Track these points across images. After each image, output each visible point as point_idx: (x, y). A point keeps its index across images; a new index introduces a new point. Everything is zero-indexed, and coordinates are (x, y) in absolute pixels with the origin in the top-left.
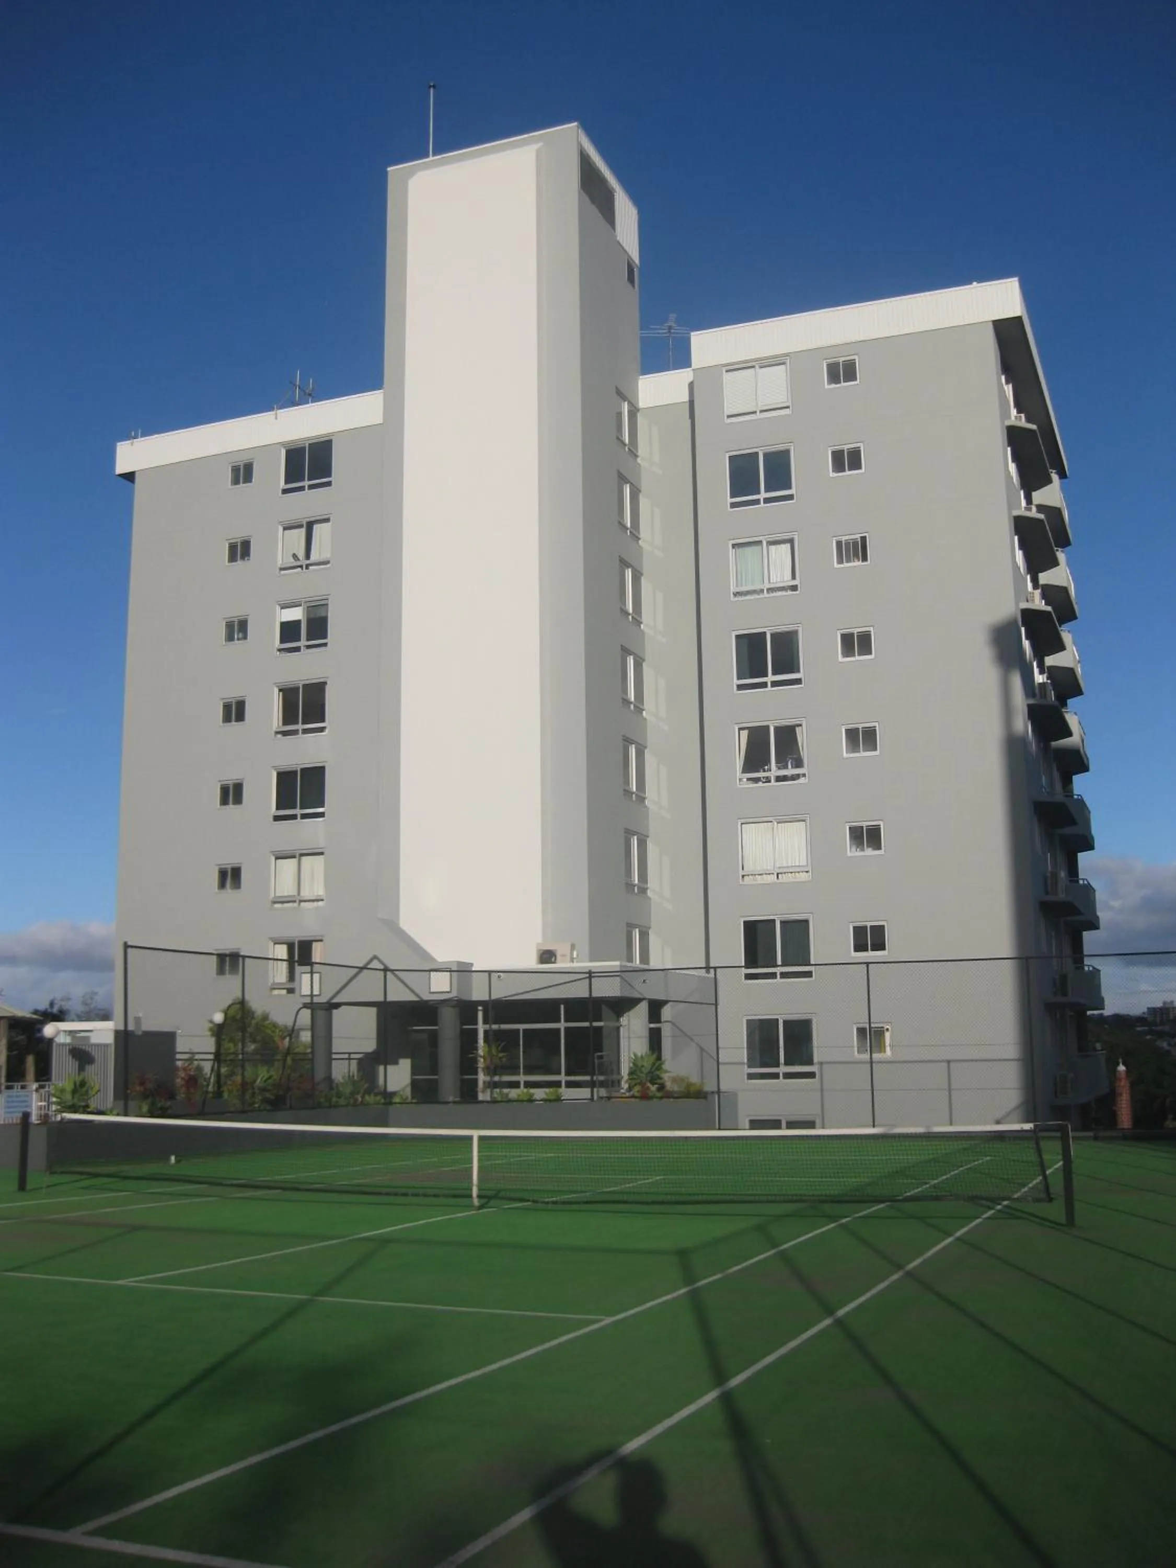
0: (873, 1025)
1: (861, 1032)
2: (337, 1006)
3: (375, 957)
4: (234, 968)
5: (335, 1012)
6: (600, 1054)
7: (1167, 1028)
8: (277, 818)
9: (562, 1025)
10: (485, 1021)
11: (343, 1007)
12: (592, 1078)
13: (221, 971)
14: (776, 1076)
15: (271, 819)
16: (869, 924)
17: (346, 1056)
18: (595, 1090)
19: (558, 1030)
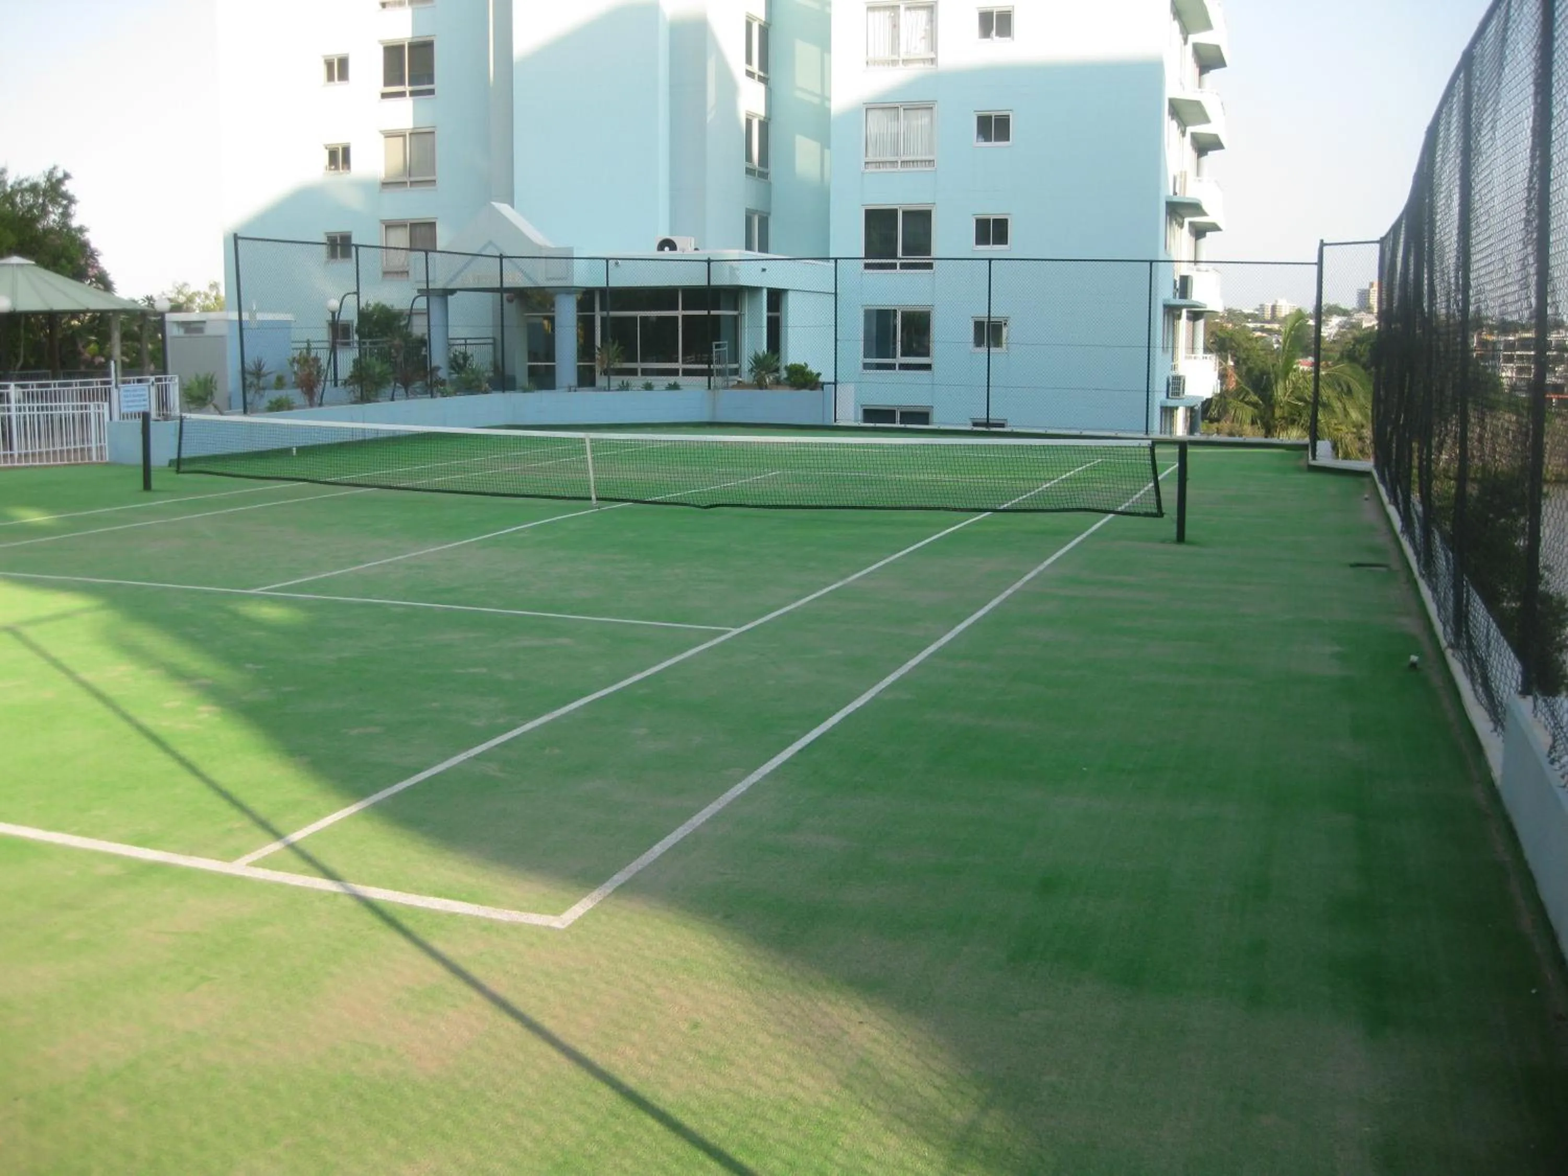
0: (992, 320)
1: (979, 325)
2: (452, 291)
3: (490, 243)
4: (346, 254)
5: (450, 298)
6: (718, 343)
7: (1276, 326)
8: (384, 96)
9: (680, 313)
10: (602, 309)
11: (459, 293)
12: (709, 366)
13: (333, 255)
14: (891, 367)
15: (379, 96)
16: (992, 218)
17: (463, 342)
18: (712, 378)
19: (676, 318)
